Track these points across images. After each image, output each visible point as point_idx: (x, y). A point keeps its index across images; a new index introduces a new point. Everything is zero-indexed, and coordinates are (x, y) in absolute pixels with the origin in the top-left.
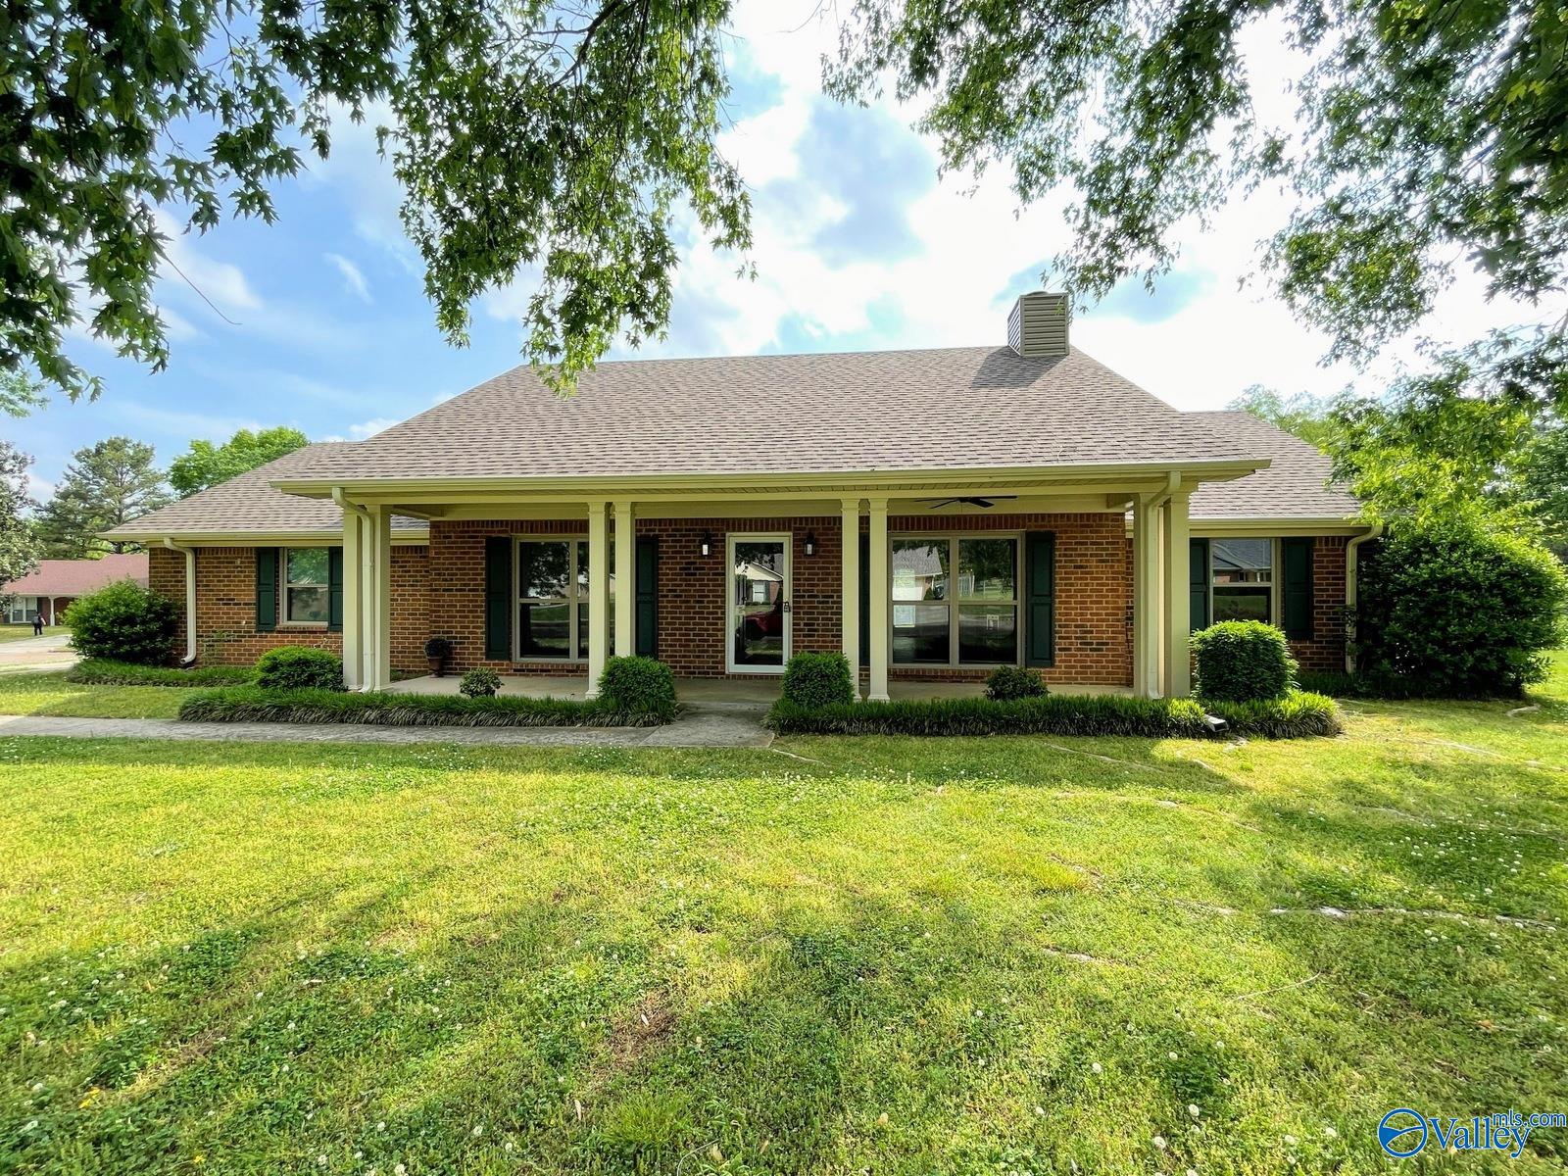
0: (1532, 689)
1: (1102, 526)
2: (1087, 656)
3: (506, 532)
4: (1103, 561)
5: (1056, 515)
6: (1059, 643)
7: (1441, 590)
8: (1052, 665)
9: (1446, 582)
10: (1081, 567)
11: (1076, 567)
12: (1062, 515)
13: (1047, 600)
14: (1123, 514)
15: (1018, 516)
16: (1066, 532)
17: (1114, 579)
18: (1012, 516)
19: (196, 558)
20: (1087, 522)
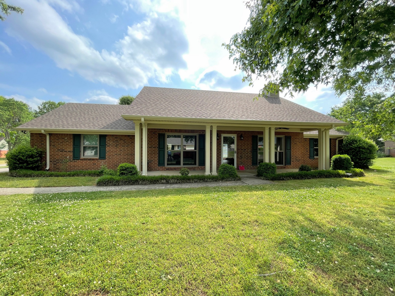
0: (370, 167)
1: (299, 135)
2: (297, 163)
3: (164, 132)
4: (299, 142)
5: (291, 132)
6: (292, 160)
7: (359, 149)
8: (291, 165)
9: (360, 148)
10: (296, 144)
11: (295, 144)
12: (292, 132)
13: (290, 151)
14: (303, 133)
15: (284, 132)
16: (293, 136)
17: (301, 146)
18: (283, 132)
19: (50, 137)
20: (297, 134)
